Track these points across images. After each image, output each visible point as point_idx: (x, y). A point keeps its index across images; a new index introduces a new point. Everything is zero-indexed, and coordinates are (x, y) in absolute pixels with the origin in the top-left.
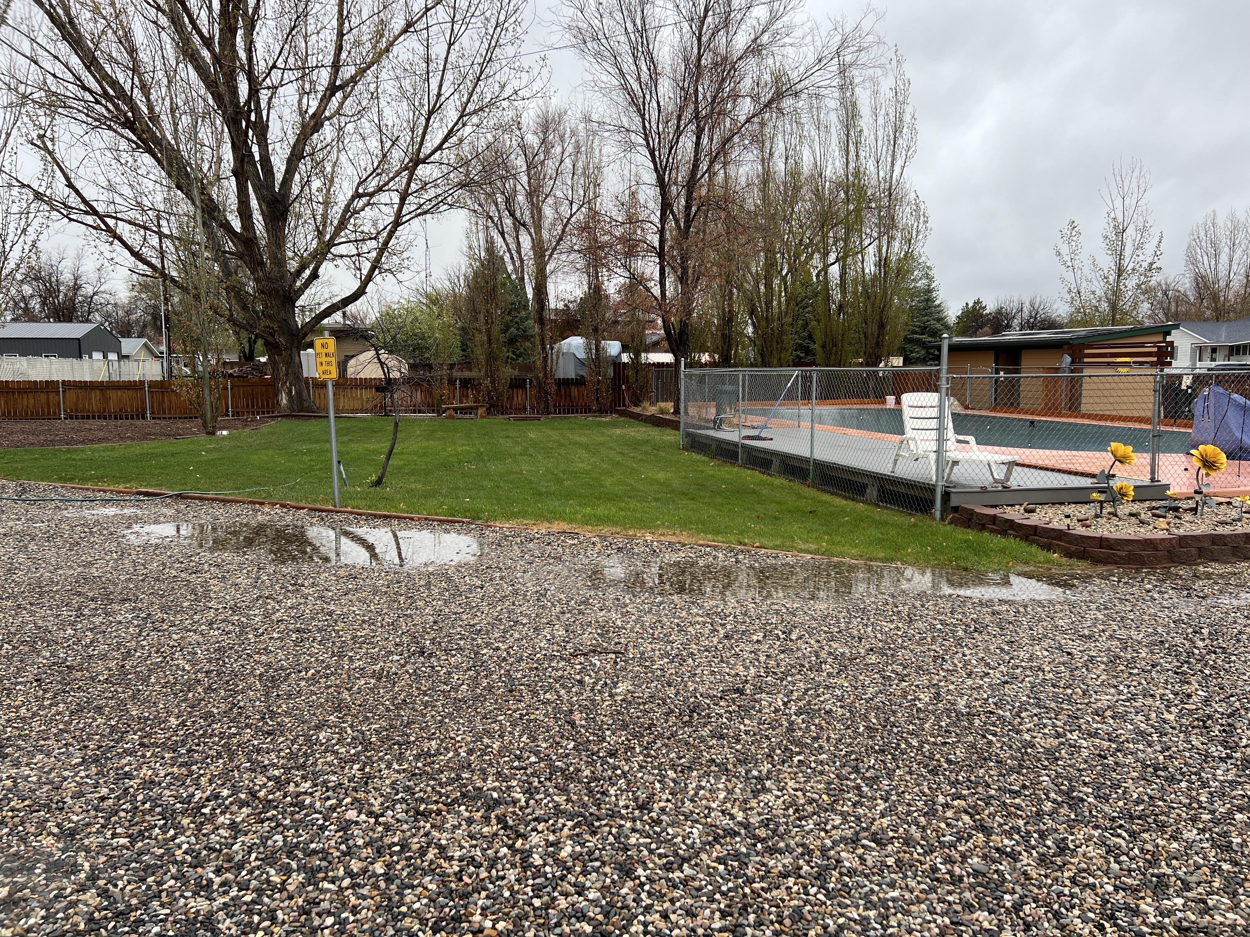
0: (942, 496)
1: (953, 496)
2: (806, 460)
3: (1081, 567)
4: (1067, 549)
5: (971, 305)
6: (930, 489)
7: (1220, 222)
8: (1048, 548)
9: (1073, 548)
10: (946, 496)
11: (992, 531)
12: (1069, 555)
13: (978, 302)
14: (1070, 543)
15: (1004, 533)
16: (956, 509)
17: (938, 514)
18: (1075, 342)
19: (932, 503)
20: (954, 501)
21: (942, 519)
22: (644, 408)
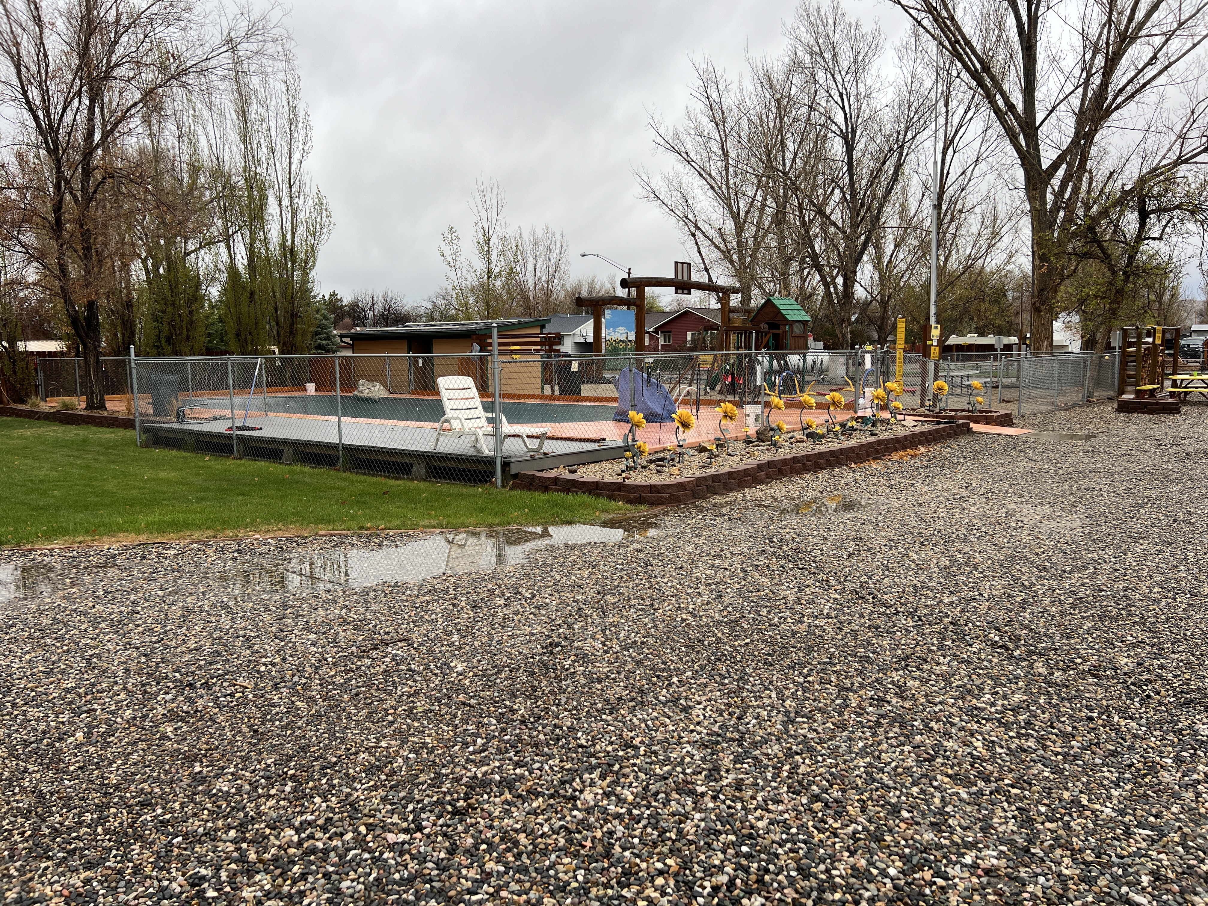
0: (502, 466)
1: (512, 465)
2: (334, 447)
3: (643, 510)
4: (627, 497)
5: (327, 297)
6: (490, 461)
7: (526, 236)
8: (611, 498)
9: (632, 496)
10: (506, 464)
11: (557, 490)
12: (629, 501)
13: (333, 295)
14: (628, 492)
15: (567, 491)
16: (515, 476)
17: (499, 482)
18: (481, 333)
19: (492, 474)
20: (514, 470)
21: (503, 486)
22: (34, 405)
